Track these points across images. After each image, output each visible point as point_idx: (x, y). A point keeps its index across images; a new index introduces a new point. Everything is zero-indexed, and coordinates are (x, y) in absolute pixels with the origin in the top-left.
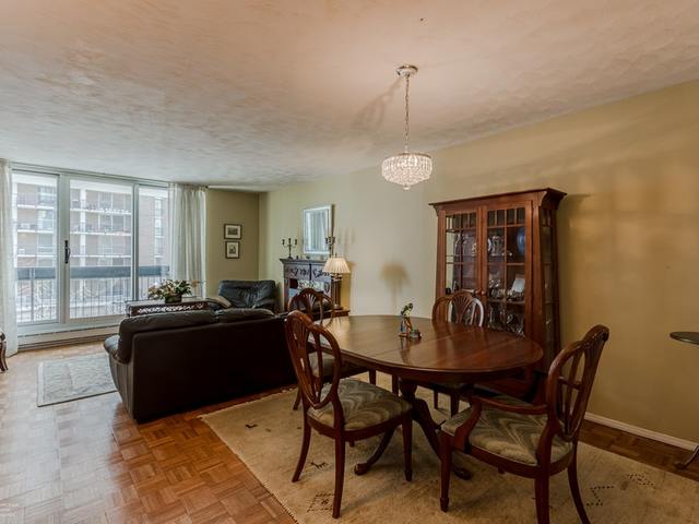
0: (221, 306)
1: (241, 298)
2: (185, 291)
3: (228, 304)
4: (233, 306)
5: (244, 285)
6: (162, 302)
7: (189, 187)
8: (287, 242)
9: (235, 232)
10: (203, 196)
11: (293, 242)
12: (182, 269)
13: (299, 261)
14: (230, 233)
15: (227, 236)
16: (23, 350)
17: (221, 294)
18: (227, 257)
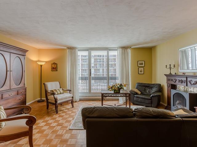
0: (137, 94)
1: (145, 90)
2: (121, 88)
3: (139, 93)
4: (142, 94)
5: (146, 85)
6: (113, 92)
7: (124, 48)
8: (168, 66)
9: (142, 64)
10: (129, 51)
11: (172, 66)
12: (122, 78)
13: (176, 75)
14: (140, 64)
15: (139, 65)
16: (80, 100)
17: (137, 88)
18: (139, 74)
